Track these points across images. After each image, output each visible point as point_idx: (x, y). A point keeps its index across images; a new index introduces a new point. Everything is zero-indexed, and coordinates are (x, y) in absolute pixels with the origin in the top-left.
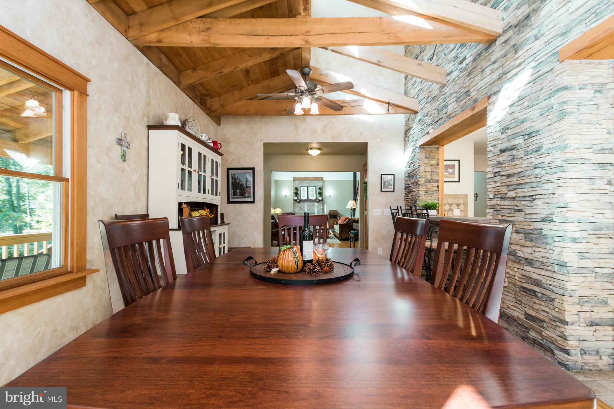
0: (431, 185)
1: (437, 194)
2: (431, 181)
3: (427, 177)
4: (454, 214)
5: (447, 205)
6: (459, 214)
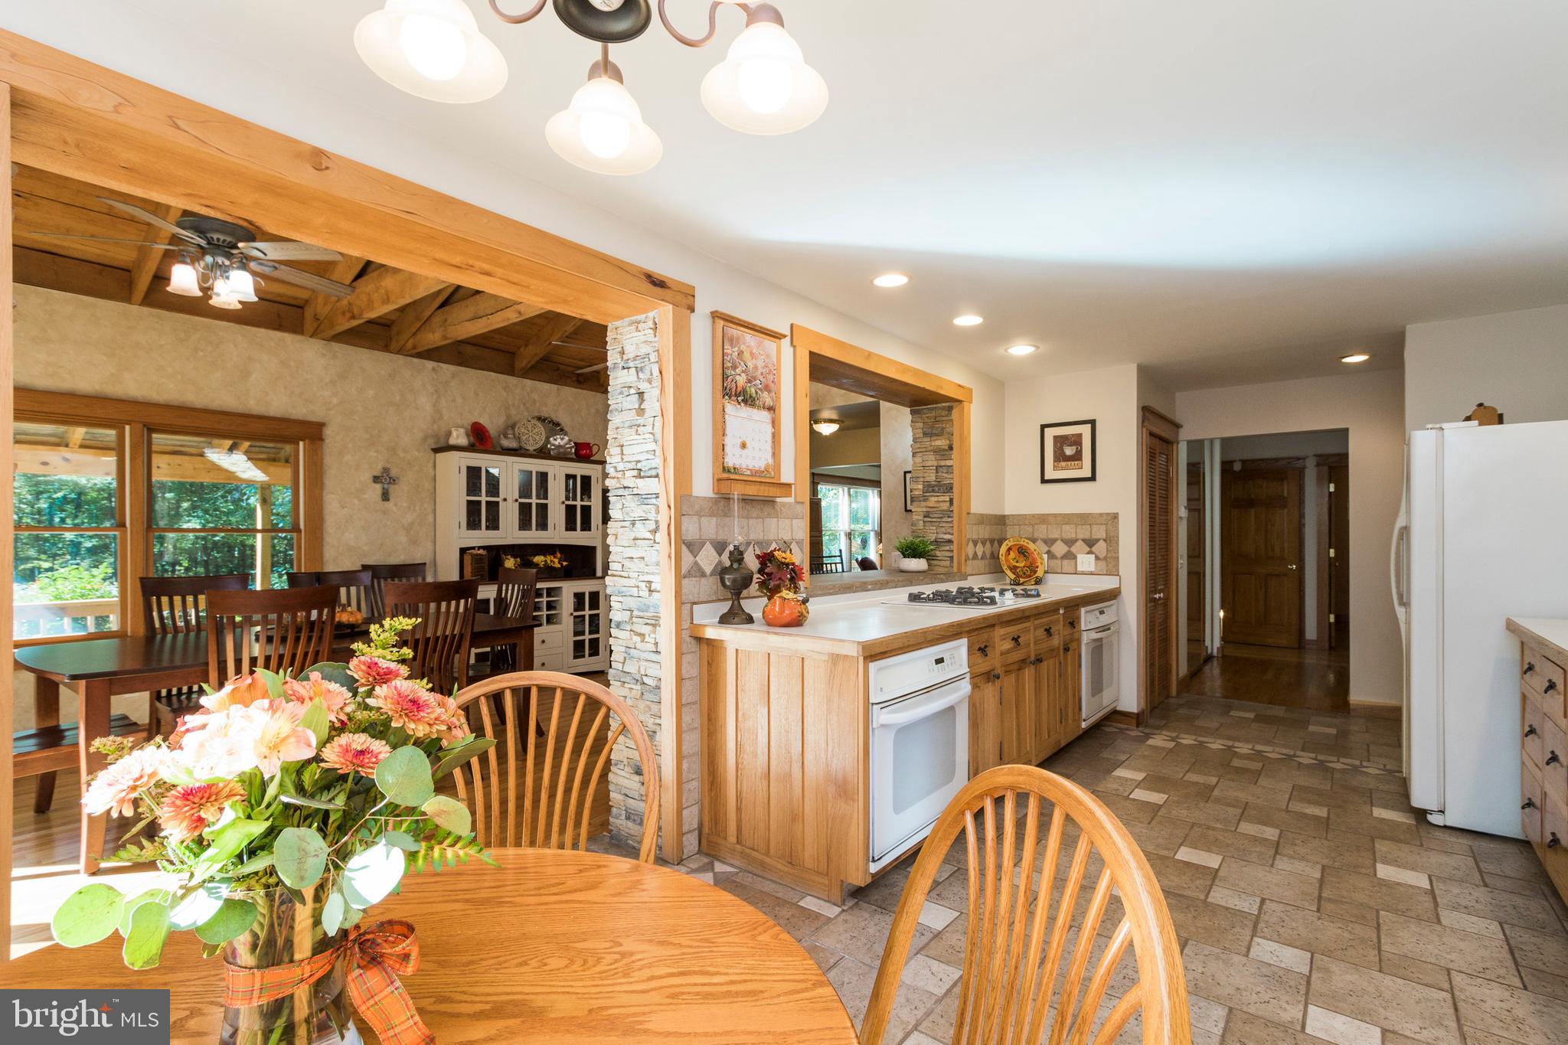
0: (938, 499)
1: (950, 520)
2: (937, 489)
3: (928, 479)
4: (1080, 568)
5: (1059, 542)
6: (1092, 568)
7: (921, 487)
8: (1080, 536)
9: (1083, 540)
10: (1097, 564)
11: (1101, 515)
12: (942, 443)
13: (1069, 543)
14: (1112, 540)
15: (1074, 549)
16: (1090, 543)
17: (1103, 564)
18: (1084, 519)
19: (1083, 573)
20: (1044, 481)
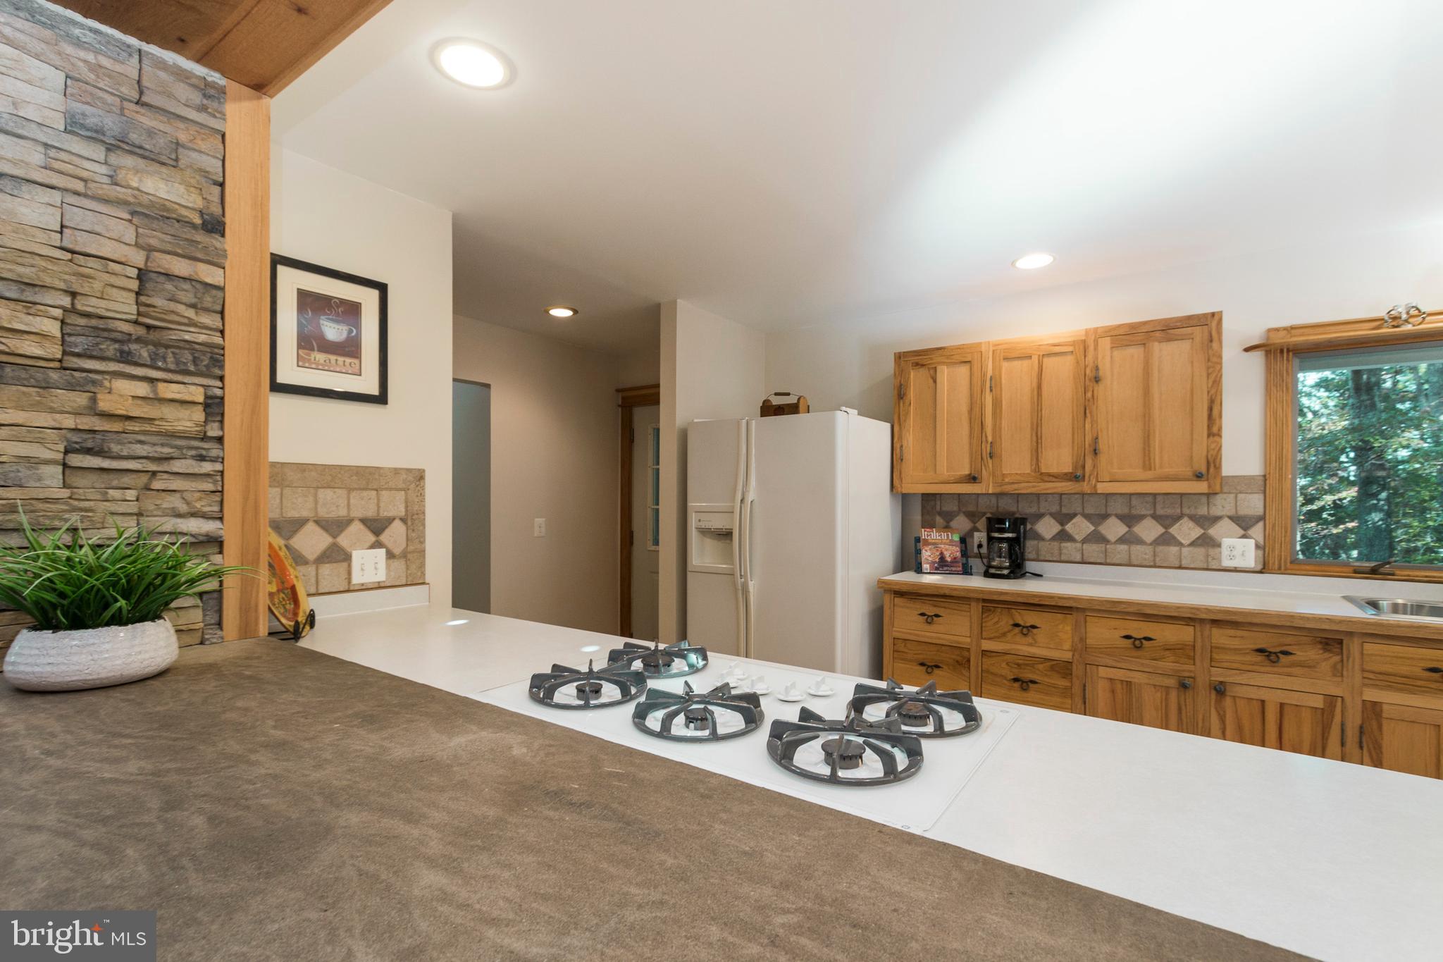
0: (142, 389)
1: (207, 467)
2: (144, 353)
4: (357, 579)
5: (311, 526)
6: (381, 576)
8: (356, 513)
9: (364, 521)
10: (388, 567)
11: (396, 471)
12: (175, 193)
13: (334, 526)
14: (414, 520)
15: (343, 540)
16: (377, 526)
17: (399, 565)
18: (364, 478)
19: (364, 588)
20: (275, 386)
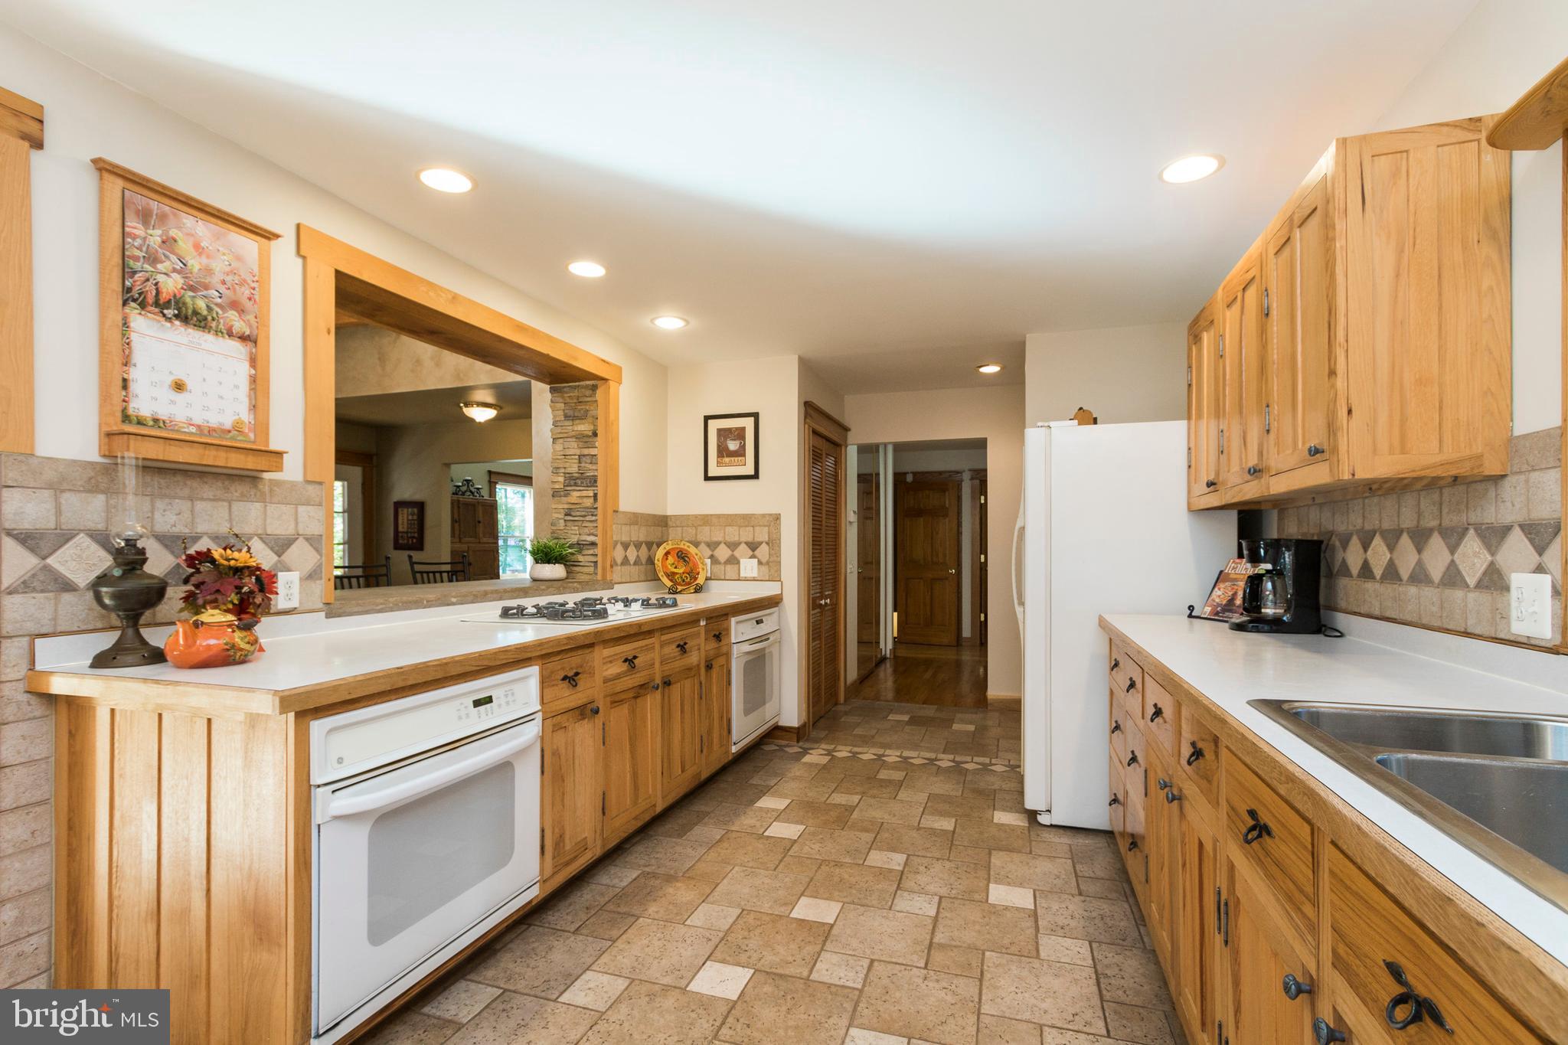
0: (579, 494)
1: (594, 518)
2: (579, 482)
3: (569, 470)
4: (743, 574)
5: (722, 546)
6: (755, 574)
7: (561, 479)
8: (743, 539)
9: (746, 543)
10: (759, 569)
11: (764, 516)
12: (584, 427)
13: (733, 546)
14: (774, 543)
15: (737, 553)
16: (753, 546)
17: (765, 569)
18: (746, 520)
19: (746, 580)
20: (707, 478)
